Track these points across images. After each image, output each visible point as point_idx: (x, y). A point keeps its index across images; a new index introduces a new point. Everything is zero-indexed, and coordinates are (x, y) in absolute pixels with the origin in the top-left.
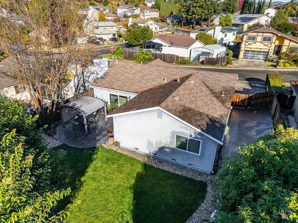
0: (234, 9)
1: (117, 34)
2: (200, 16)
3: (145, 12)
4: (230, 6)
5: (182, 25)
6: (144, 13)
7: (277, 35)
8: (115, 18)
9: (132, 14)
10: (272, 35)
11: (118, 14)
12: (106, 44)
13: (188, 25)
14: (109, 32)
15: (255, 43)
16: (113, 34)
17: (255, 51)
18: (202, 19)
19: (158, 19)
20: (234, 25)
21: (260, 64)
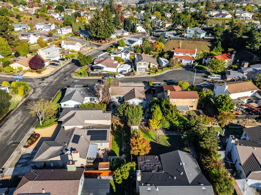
4: (116, 22)
5: (93, 40)
6: (61, 29)
7: (148, 62)
9: (50, 30)
10: (146, 62)
12: (62, 64)
13: (97, 40)
15: (141, 65)
16: (60, 56)
17: (142, 68)
19: (72, 34)
20: (126, 45)
21: (144, 73)
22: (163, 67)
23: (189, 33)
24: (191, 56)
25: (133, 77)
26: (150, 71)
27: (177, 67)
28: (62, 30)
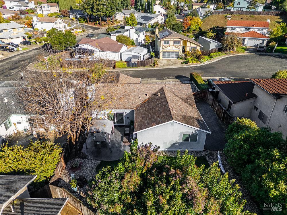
0: (127, 3)
1: (27, 36)
2: (105, 14)
3: (43, 7)
5: (88, 21)
6: (41, 7)
7: (183, 40)
8: (13, 16)
9: (27, 8)
10: (180, 40)
11: (8, 8)
12: (21, 50)
13: (94, 21)
14: (17, 35)
15: (169, 46)
16: (23, 37)
17: (169, 52)
18: (106, 16)
19: (59, 14)
20: (138, 23)
21: (175, 62)
22: (212, 51)
23: (238, 6)
24: (260, 32)
25: (154, 69)
26: (185, 59)
27: (238, 52)
28: (43, 9)
